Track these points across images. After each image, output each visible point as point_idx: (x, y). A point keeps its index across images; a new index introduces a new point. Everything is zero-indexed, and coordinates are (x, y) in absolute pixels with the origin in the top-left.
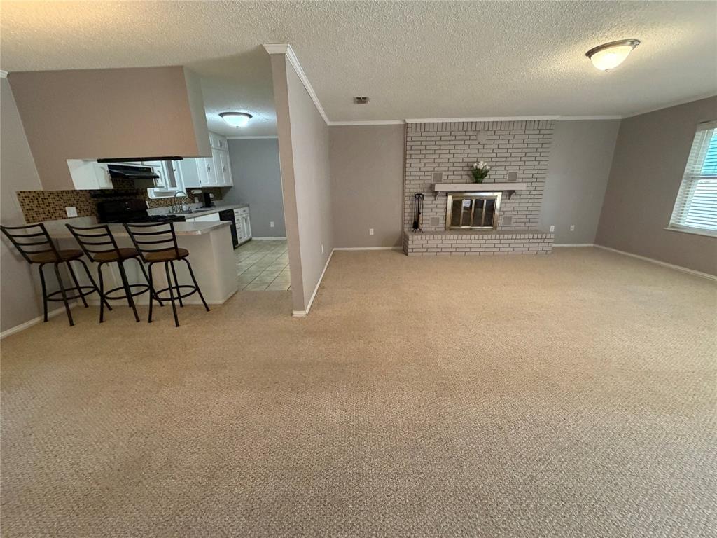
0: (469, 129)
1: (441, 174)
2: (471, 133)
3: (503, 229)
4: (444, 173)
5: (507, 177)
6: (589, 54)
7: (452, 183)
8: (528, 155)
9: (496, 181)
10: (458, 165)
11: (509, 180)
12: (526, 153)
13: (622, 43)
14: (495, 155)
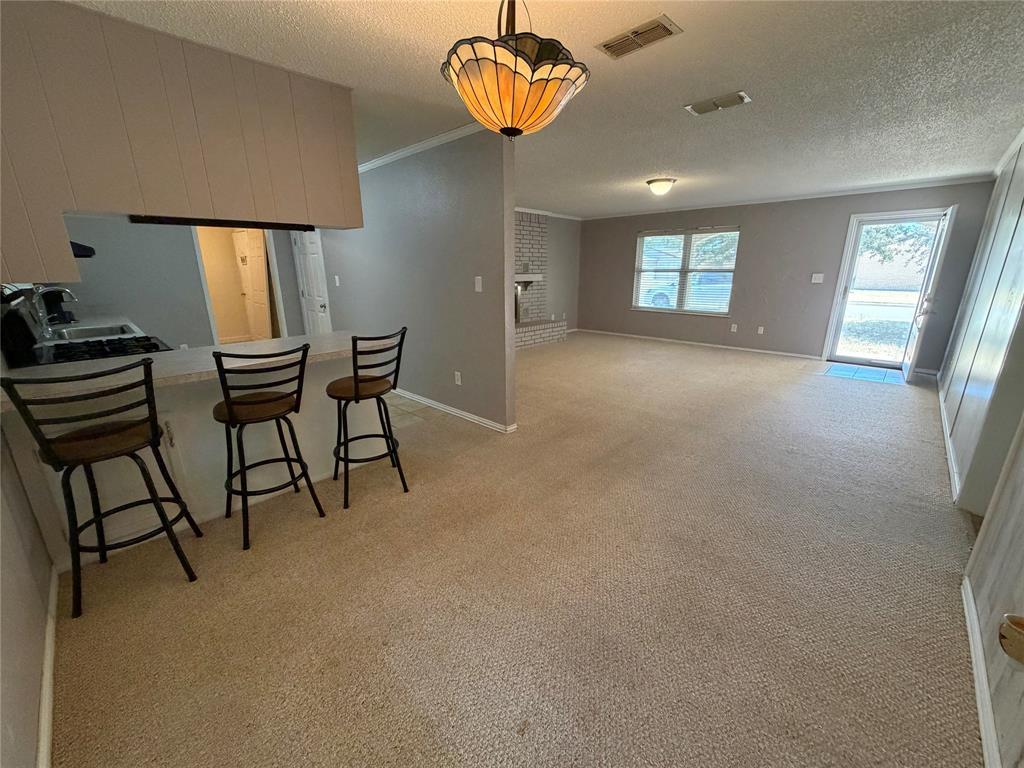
5: (521, 267)
6: (649, 182)
12: (532, 244)
13: (669, 180)
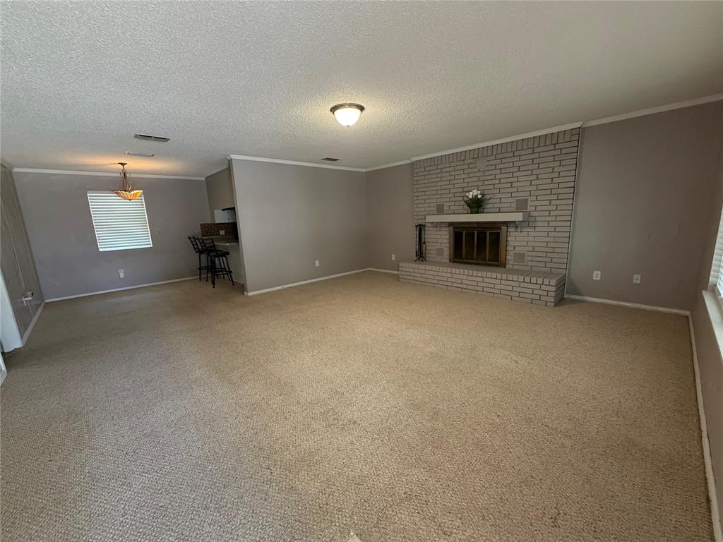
0: (467, 158)
1: (443, 205)
2: (470, 161)
3: (515, 267)
4: (446, 204)
5: (514, 205)
7: (454, 214)
8: (540, 177)
9: (501, 211)
10: (458, 195)
11: (516, 209)
12: (537, 175)
14: (497, 181)
